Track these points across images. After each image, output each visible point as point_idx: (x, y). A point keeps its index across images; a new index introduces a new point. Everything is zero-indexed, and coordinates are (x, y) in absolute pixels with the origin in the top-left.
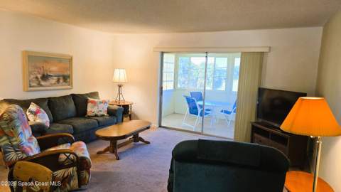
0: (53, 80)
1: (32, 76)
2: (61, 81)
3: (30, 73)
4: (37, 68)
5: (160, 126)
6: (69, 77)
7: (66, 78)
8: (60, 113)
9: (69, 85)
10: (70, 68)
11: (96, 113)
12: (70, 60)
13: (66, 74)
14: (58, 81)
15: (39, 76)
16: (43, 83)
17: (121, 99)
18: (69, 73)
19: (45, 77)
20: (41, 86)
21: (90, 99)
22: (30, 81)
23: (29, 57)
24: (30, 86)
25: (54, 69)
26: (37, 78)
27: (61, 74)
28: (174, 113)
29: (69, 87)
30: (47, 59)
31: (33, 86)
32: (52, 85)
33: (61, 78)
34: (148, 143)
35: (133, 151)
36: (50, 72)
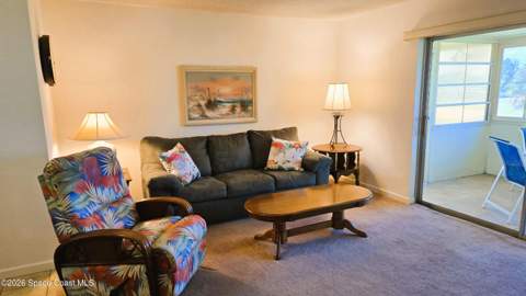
0: (225, 109)
1: (192, 104)
2: (238, 109)
3: (189, 98)
4: (199, 90)
5: (419, 201)
6: (251, 102)
7: (246, 105)
8: (224, 160)
9: (251, 116)
10: (252, 89)
11: (280, 164)
12: (253, 75)
13: (245, 98)
14: (233, 110)
15: (203, 103)
16: (209, 113)
17: (340, 140)
18: (251, 97)
19: (212, 105)
20: (207, 117)
21: (275, 140)
22: (189, 110)
23: (187, 73)
24: (190, 119)
25: (226, 91)
26: (199, 106)
27: (237, 98)
28: (485, 173)
29: (250, 119)
30: (215, 76)
31: (194, 119)
32: (223, 116)
33: (238, 105)
34: (363, 235)
35: (320, 245)
36: (220, 95)
